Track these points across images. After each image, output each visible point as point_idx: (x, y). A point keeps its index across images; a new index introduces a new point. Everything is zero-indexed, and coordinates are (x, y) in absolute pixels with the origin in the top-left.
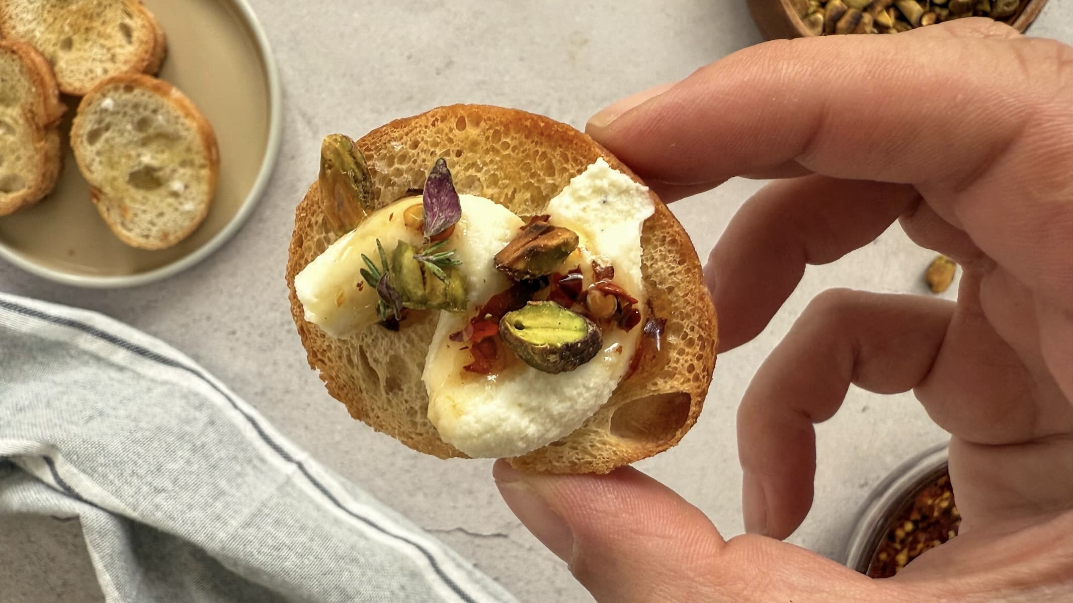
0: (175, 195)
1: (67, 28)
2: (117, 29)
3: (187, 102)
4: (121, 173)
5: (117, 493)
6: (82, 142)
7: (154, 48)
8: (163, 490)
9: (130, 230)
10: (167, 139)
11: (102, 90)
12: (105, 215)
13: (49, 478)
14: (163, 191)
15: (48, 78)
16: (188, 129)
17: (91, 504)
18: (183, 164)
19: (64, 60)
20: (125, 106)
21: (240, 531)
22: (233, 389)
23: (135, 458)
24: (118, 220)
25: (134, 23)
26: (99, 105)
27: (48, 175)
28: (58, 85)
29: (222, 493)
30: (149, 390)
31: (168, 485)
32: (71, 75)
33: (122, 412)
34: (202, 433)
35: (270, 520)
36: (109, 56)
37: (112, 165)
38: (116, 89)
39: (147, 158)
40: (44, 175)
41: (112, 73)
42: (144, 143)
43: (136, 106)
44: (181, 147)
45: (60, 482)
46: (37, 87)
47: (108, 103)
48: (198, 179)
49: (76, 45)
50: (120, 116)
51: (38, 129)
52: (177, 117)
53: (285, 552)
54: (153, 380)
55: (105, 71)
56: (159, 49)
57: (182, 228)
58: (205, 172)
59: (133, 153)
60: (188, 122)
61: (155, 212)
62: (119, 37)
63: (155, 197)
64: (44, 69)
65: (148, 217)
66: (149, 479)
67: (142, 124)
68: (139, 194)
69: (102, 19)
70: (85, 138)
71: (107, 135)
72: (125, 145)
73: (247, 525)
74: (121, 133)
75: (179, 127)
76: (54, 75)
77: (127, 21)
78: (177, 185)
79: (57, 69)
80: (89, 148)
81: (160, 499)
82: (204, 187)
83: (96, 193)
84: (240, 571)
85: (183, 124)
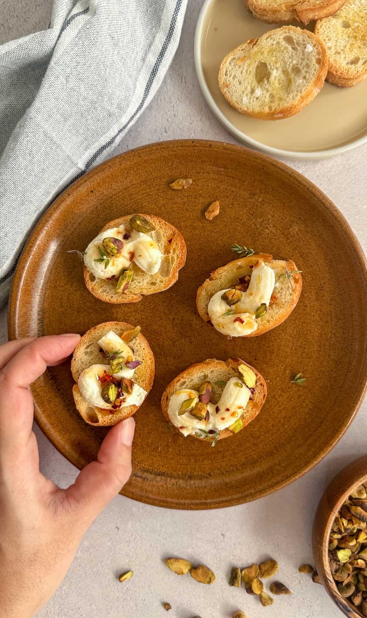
0: (253, 91)
1: (356, 24)
2: (356, 55)
3: (310, 99)
4: (265, 57)
5: (66, 52)
6: (285, 32)
7: (344, 79)
8: (67, 82)
9: (230, 63)
10: (288, 85)
11: (318, 45)
12: (239, 48)
13: (75, 11)
14: (255, 83)
15: (325, 11)
16: (293, 98)
17: (59, 36)
18: (272, 96)
19: (336, 23)
20: (308, 59)
21: (41, 130)
22: (130, 131)
23: (87, 64)
24: (236, 56)
25: (360, 66)
26: (308, 43)
27: (265, 13)
28: (321, 19)
29: (66, 120)
30: (130, 76)
31: (71, 85)
32: (327, 27)
33: (116, 58)
34: (103, 108)
35: (48, 149)
36: (339, 51)
37: (271, 51)
38: (318, 53)
39: (276, 74)
40: (265, 10)
41: (328, 52)
42: (285, 72)
43: (308, 66)
44: (282, 94)
45: (73, 18)
46: (319, 4)
47: (310, 48)
48: (262, 105)
49: (346, 30)
50: (301, 56)
51: (293, 6)
52: (301, 92)
53: (28, 158)
54: (136, 79)
55: (330, 48)
56: (344, 82)
57: (232, 96)
58: (267, 110)
59: (278, 65)
60: (298, 97)
61: (242, 79)
62: (352, 57)
63: (252, 78)
64: (330, 9)
65: (238, 74)
66: (75, 73)
67: (297, 70)
68: (253, 69)
69: (362, 47)
70: (288, 34)
71: (290, 48)
72: (283, 60)
73: (46, 134)
74: (291, 57)
75: (295, 93)
76: (327, 16)
77: (361, 62)
78: (258, 92)
79: (331, 18)
80: (282, 37)
81: (62, 79)
82: (257, 109)
83: (254, 42)
84: (17, 130)
85: (297, 95)
